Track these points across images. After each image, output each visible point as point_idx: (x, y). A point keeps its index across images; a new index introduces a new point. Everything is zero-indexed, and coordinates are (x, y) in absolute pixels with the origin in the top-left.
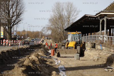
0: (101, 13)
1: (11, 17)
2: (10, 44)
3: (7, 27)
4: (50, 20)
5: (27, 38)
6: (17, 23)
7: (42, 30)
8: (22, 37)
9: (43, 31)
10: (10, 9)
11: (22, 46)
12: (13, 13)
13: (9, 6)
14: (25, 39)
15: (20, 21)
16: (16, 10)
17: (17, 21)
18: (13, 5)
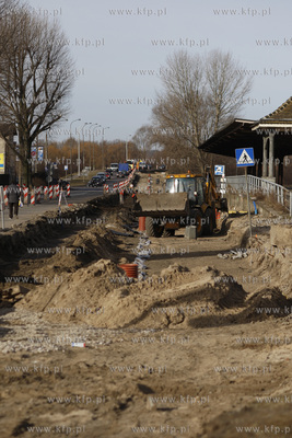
0: (261, 125)
1: (28, 106)
2: (33, 200)
3: (16, 139)
4: (158, 111)
5: (82, 169)
6: (50, 124)
7: (134, 138)
8: (66, 168)
9: (138, 142)
10: (25, 79)
11: (67, 207)
12: (36, 94)
13: (22, 71)
14: (77, 171)
15: (59, 118)
16: (45, 82)
17: (48, 119)
18: (34, 67)
